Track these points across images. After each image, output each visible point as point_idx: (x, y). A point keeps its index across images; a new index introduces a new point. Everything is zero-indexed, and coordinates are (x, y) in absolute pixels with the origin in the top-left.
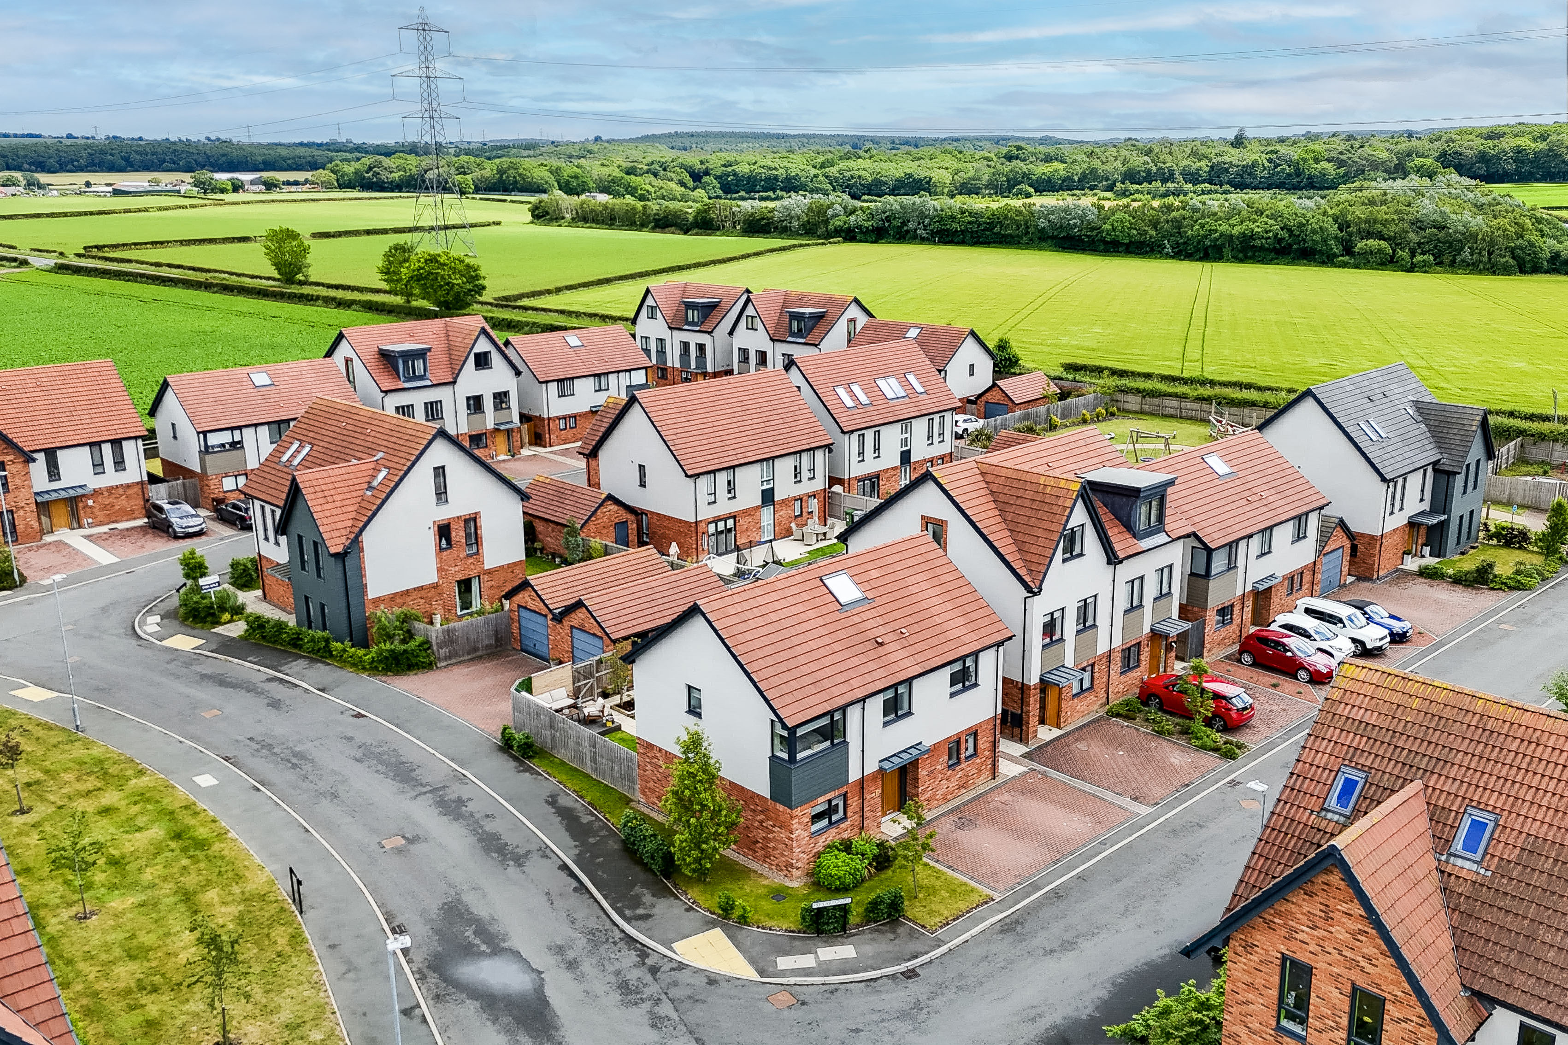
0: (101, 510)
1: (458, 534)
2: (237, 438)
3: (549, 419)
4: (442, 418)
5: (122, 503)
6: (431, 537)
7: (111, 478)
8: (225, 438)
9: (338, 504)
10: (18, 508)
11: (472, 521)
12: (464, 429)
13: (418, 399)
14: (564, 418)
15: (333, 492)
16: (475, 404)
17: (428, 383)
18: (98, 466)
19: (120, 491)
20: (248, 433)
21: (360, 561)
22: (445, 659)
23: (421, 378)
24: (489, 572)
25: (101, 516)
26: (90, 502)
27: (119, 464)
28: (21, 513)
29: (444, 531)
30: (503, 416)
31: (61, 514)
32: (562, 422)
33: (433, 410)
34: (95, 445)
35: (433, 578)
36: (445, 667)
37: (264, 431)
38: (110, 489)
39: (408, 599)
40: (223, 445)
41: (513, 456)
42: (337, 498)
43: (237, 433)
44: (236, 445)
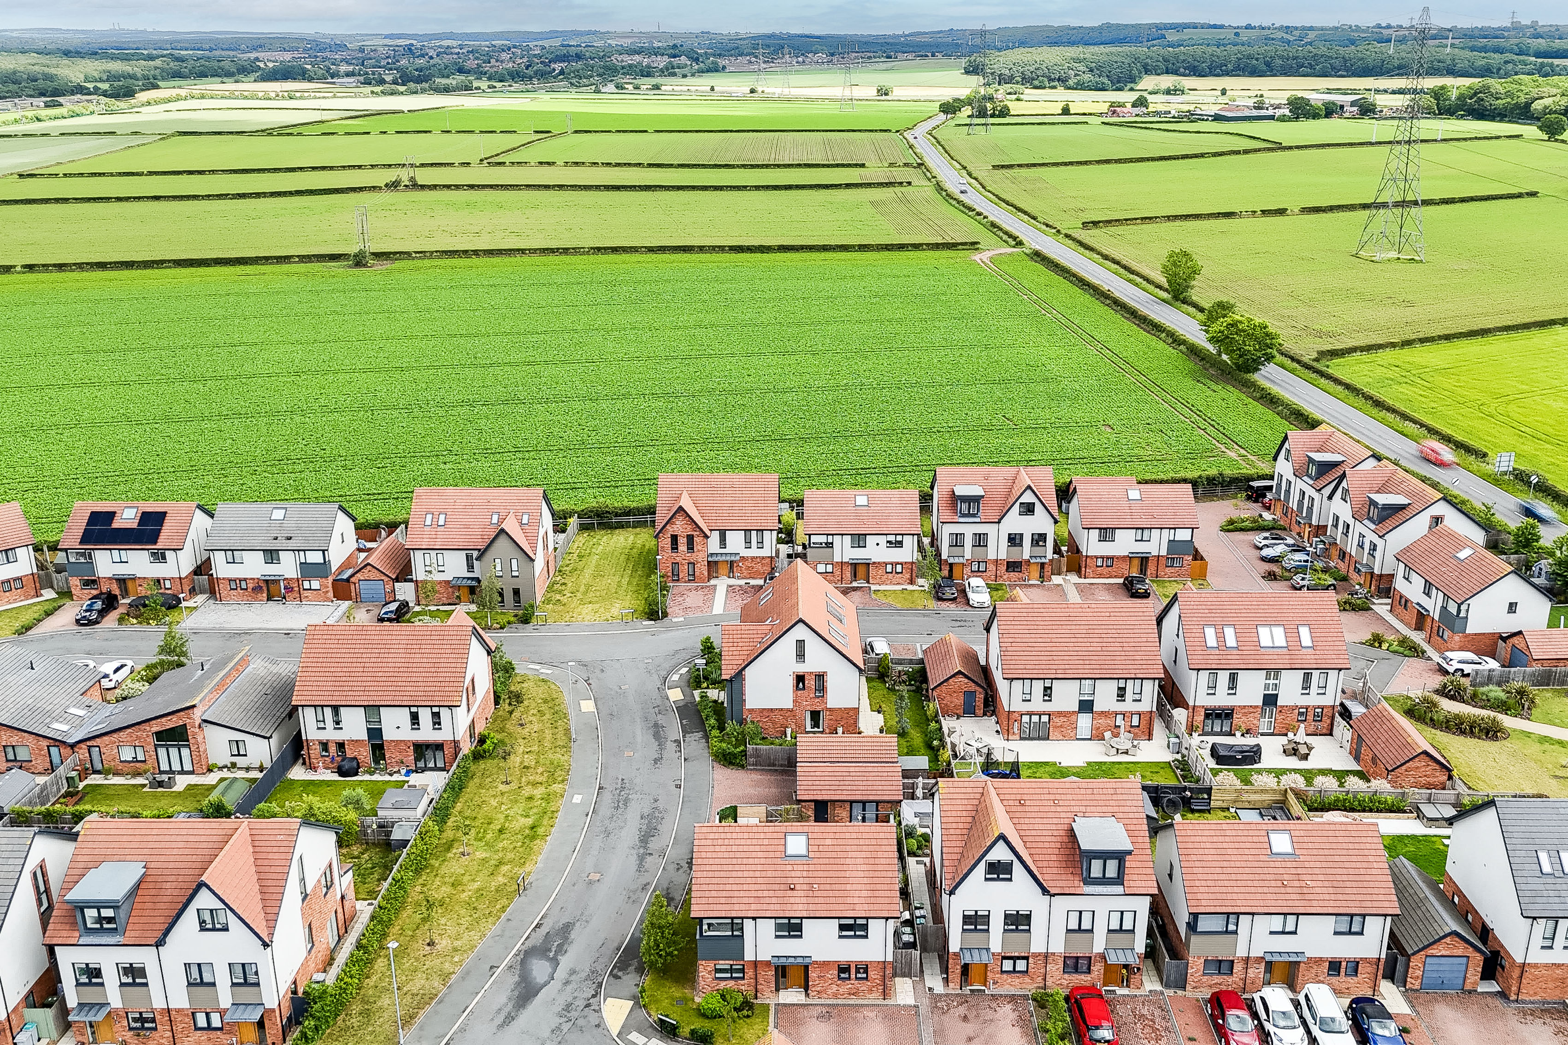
0: (746, 569)
1: (810, 682)
2: (830, 540)
3: (1087, 556)
4: (986, 546)
5: (759, 567)
6: (791, 682)
7: (754, 552)
8: (823, 539)
9: (739, 648)
10: (698, 562)
11: (821, 677)
12: (1003, 555)
13: (969, 530)
14: (1102, 557)
15: (739, 640)
16: (1014, 540)
17: (978, 520)
18: (748, 543)
19: (758, 560)
20: (837, 539)
21: (742, 686)
22: (753, 765)
23: (974, 516)
24: (830, 710)
25: (745, 573)
26: (740, 564)
27: (761, 544)
28: (699, 565)
29: (800, 679)
30: (1038, 551)
31: (724, 569)
32: (1100, 561)
33: (980, 540)
34: (747, 531)
35: (790, 705)
36: (751, 770)
37: (848, 539)
38: (753, 558)
39: (772, 714)
40: (821, 544)
41: (1042, 582)
42: (740, 644)
43: (830, 537)
44: (830, 545)
